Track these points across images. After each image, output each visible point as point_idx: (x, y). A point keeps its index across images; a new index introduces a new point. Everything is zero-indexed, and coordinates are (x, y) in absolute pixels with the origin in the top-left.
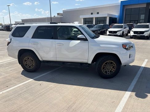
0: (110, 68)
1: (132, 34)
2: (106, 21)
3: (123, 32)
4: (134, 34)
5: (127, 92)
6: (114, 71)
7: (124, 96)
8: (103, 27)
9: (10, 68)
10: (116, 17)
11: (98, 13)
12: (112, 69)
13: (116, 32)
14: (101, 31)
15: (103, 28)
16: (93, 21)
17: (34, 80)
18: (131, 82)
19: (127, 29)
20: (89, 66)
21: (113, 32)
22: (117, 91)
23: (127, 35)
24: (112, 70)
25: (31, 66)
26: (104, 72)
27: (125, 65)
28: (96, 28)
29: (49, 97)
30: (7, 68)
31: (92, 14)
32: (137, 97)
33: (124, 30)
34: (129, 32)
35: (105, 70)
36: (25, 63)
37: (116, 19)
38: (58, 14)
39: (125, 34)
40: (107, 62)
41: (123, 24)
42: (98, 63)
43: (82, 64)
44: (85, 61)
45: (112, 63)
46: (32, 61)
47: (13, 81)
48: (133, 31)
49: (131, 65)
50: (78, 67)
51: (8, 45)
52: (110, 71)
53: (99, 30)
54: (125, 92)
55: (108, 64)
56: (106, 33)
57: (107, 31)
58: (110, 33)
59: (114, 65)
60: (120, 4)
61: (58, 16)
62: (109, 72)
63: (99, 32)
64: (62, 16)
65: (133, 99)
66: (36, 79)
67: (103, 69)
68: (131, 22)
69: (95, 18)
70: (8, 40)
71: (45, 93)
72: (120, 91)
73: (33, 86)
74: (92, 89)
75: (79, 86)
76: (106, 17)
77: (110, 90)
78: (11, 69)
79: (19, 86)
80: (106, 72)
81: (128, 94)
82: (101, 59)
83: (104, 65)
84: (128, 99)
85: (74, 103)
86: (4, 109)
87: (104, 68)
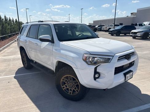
12: (75, 88)
35: (67, 87)
36: (23, 59)
38: (132, 14)
44: (52, 68)
45: (74, 79)
52: (73, 90)
55: (69, 79)
64: (136, 15)
87: (65, 83)
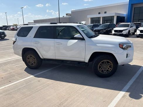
0: (106, 68)
1: (138, 32)
2: (114, 20)
3: (129, 31)
4: (141, 33)
5: (121, 92)
6: (110, 71)
7: (117, 96)
8: (109, 26)
9: (16, 64)
10: (124, 16)
11: (105, 13)
12: (109, 68)
13: (121, 31)
14: (107, 30)
15: (109, 28)
16: (100, 20)
17: (35, 76)
18: (127, 82)
19: (133, 27)
20: (86, 65)
21: (118, 31)
22: (110, 90)
23: (134, 34)
24: (109, 70)
25: (33, 64)
26: (100, 71)
27: (123, 64)
28: (102, 27)
29: (44, 93)
30: (14, 64)
31: (99, 13)
32: (130, 98)
33: (131, 28)
34: (135, 31)
35: (102, 69)
36: (28, 60)
37: (124, 17)
38: (67, 14)
39: (131, 33)
40: (104, 62)
41: (129, 23)
42: (94, 62)
43: (79, 63)
44: (82, 60)
45: (108, 62)
46: (34, 59)
47: (16, 77)
48: (139, 30)
49: (132, 65)
50: (76, 65)
51: (13, 44)
52: (107, 70)
53: (105, 29)
54: (119, 91)
55: (104, 63)
56: (112, 33)
57: (113, 30)
58: (115, 32)
59: (111, 64)
60: (128, 3)
61: (67, 16)
62: (106, 72)
63: (104, 31)
64: (71, 16)
65: (126, 99)
66: (36, 76)
67: (99, 68)
68: (140, 20)
69: (103, 17)
70: (14, 39)
71: (42, 89)
72: (114, 91)
73: (32, 82)
74: (86, 87)
75: (74, 84)
76: (114, 16)
77: (104, 89)
78: (17, 66)
79: (20, 82)
80: (103, 71)
81: (122, 94)
82: (98, 58)
83: (100, 64)
84: (121, 99)
85: (66, 100)
86: (3, 102)
87: (101, 67)
